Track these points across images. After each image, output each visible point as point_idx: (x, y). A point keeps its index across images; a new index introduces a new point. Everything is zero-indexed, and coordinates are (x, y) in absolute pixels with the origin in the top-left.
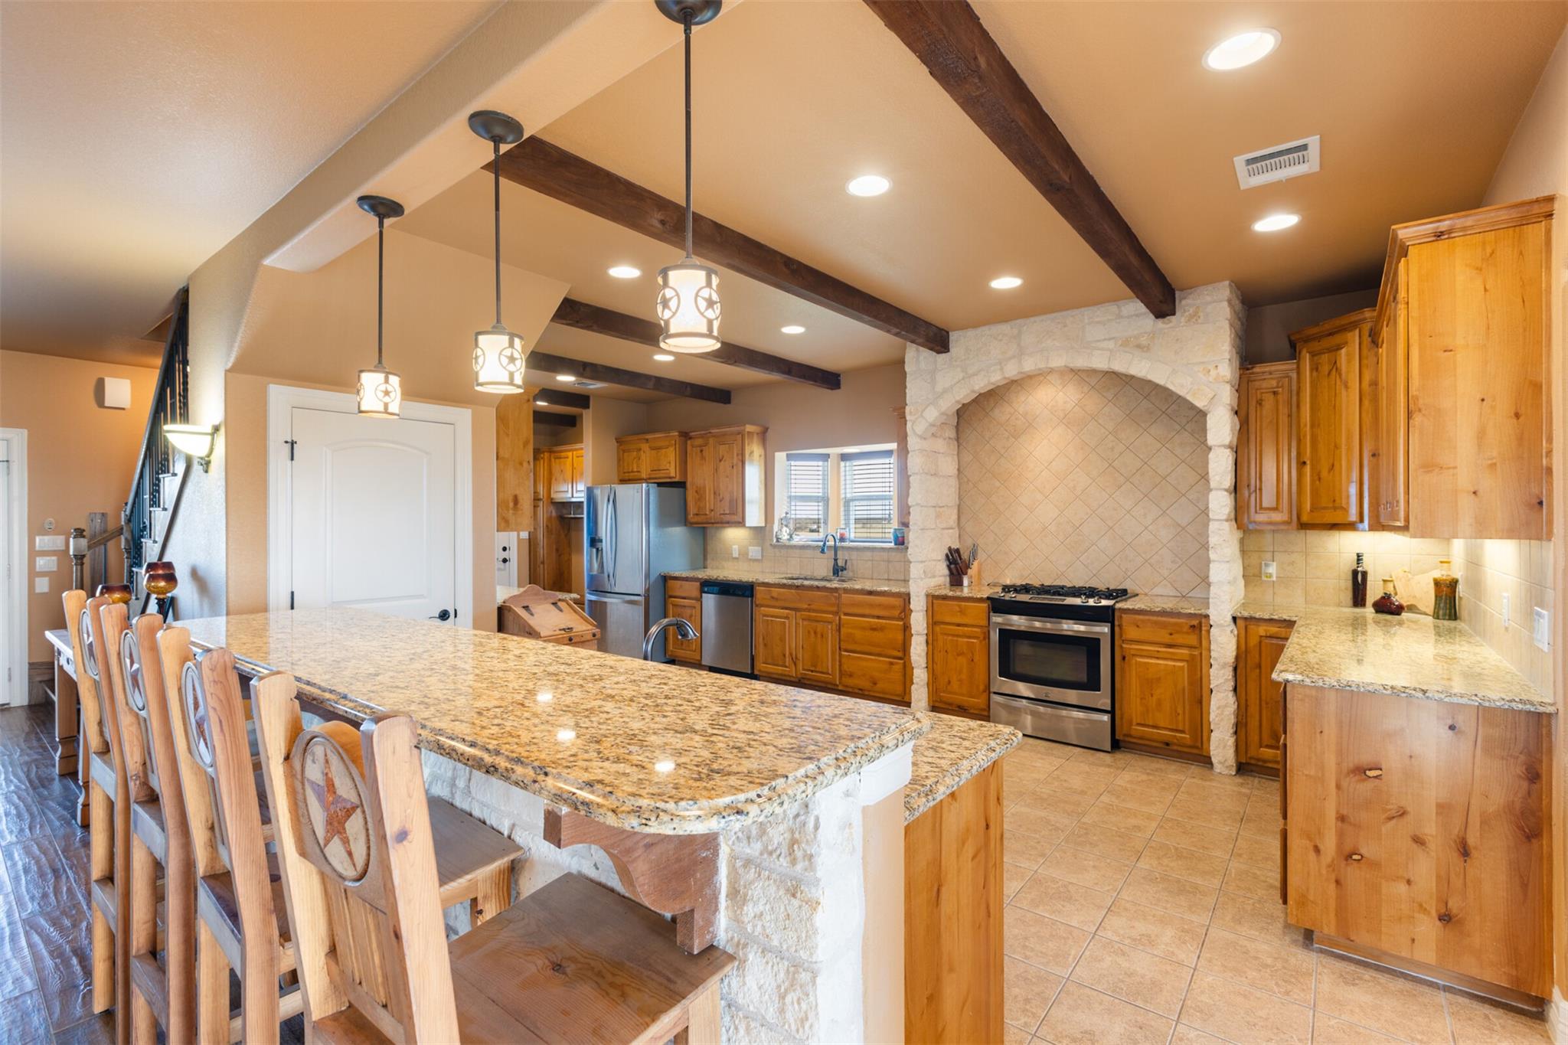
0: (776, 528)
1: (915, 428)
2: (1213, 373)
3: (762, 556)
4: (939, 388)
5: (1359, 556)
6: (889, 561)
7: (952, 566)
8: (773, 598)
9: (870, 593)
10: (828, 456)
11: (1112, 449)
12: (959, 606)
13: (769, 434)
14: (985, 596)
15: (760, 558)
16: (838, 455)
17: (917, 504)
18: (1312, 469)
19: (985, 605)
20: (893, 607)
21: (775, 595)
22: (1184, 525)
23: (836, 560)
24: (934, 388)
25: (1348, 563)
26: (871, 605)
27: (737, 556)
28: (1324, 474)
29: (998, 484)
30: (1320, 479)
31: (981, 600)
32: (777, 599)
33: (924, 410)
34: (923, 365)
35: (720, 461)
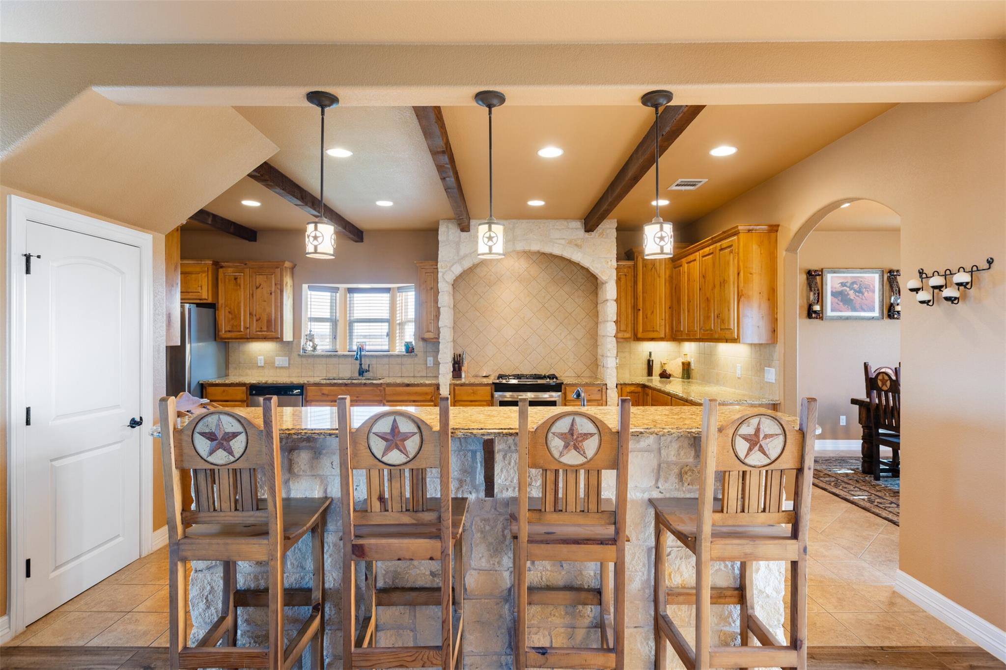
0: (303, 342)
1: (445, 277)
2: (610, 263)
3: (289, 364)
4: (462, 253)
5: (650, 353)
6: (402, 364)
7: (457, 365)
8: (323, 394)
9: (408, 385)
10: (338, 289)
11: (544, 297)
12: (473, 390)
13: (297, 269)
14: (491, 382)
15: (287, 365)
16: (345, 289)
17: (446, 326)
18: (643, 313)
19: (489, 388)
20: (427, 394)
21: (325, 392)
22: (579, 339)
23: (361, 364)
24: (458, 253)
25: (645, 357)
26: (409, 394)
27: (263, 364)
28: (649, 315)
29: (478, 314)
30: (647, 318)
31: (487, 385)
32: (328, 395)
33: (452, 266)
34: (451, 237)
35: (257, 288)
